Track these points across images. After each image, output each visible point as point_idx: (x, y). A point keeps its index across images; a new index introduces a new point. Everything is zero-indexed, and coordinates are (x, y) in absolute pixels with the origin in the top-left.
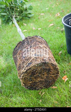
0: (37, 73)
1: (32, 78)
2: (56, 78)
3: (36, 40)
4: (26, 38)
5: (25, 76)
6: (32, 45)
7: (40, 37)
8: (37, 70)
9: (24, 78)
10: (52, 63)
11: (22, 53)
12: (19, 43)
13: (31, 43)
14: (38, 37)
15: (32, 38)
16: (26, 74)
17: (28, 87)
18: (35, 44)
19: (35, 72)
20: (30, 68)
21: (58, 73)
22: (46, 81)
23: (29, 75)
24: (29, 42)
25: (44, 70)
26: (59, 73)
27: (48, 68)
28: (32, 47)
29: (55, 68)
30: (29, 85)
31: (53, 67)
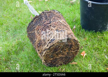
0: (59, 49)
1: (54, 55)
2: (75, 54)
3: (55, 15)
4: (43, 12)
5: (48, 53)
6: (52, 20)
7: (57, 12)
8: (59, 46)
9: (46, 55)
10: (74, 39)
11: (41, 29)
12: (36, 17)
13: (49, 18)
14: (55, 11)
15: (50, 12)
16: (48, 51)
17: (48, 64)
18: (54, 19)
19: (58, 48)
20: (53, 45)
21: (78, 49)
22: (66, 57)
23: (51, 51)
24: (47, 16)
25: (66, 47)
26: (80, 49)
27: (70, 44)
28: (52, 22)
29: (77, 44)
30: (50, 62)
31: (75, 43)
